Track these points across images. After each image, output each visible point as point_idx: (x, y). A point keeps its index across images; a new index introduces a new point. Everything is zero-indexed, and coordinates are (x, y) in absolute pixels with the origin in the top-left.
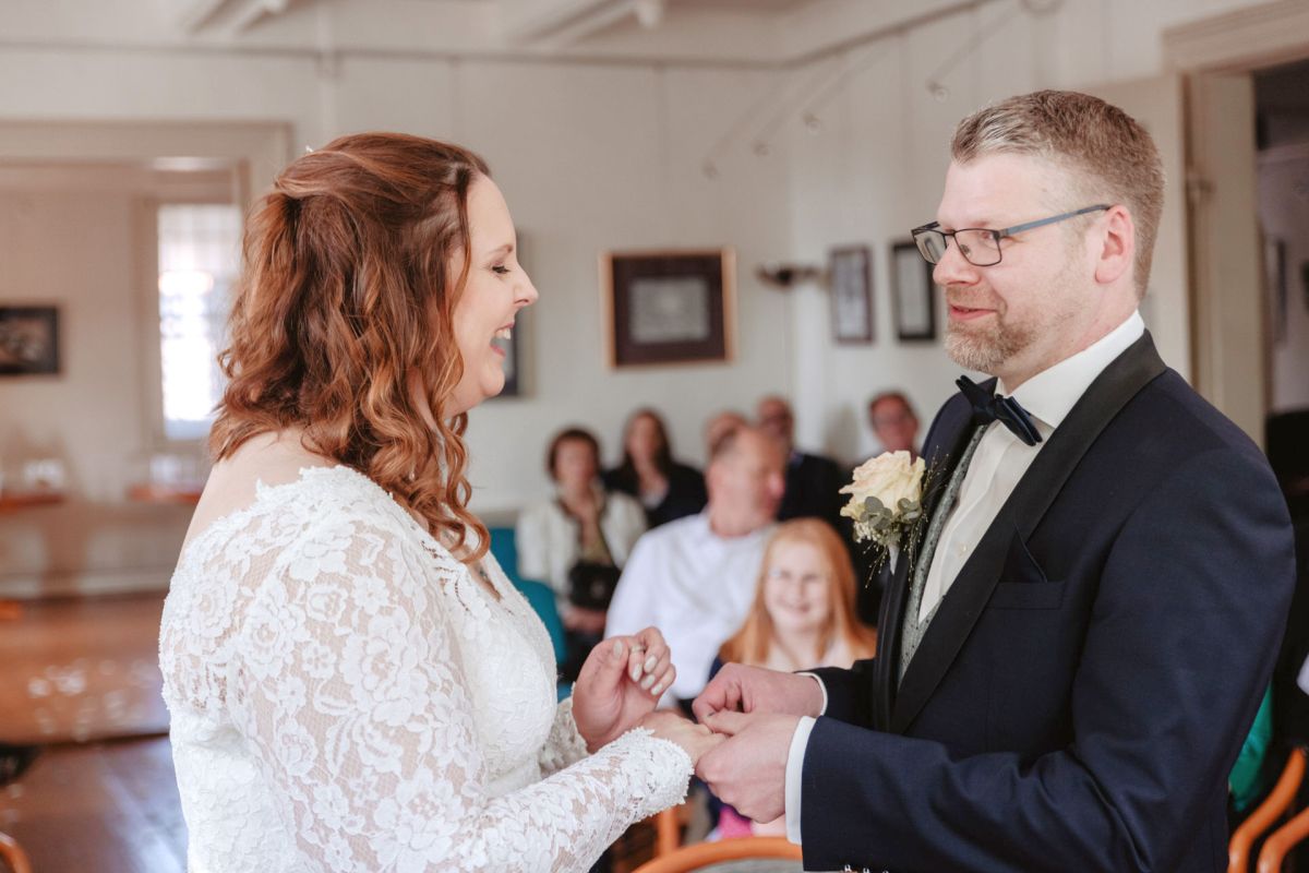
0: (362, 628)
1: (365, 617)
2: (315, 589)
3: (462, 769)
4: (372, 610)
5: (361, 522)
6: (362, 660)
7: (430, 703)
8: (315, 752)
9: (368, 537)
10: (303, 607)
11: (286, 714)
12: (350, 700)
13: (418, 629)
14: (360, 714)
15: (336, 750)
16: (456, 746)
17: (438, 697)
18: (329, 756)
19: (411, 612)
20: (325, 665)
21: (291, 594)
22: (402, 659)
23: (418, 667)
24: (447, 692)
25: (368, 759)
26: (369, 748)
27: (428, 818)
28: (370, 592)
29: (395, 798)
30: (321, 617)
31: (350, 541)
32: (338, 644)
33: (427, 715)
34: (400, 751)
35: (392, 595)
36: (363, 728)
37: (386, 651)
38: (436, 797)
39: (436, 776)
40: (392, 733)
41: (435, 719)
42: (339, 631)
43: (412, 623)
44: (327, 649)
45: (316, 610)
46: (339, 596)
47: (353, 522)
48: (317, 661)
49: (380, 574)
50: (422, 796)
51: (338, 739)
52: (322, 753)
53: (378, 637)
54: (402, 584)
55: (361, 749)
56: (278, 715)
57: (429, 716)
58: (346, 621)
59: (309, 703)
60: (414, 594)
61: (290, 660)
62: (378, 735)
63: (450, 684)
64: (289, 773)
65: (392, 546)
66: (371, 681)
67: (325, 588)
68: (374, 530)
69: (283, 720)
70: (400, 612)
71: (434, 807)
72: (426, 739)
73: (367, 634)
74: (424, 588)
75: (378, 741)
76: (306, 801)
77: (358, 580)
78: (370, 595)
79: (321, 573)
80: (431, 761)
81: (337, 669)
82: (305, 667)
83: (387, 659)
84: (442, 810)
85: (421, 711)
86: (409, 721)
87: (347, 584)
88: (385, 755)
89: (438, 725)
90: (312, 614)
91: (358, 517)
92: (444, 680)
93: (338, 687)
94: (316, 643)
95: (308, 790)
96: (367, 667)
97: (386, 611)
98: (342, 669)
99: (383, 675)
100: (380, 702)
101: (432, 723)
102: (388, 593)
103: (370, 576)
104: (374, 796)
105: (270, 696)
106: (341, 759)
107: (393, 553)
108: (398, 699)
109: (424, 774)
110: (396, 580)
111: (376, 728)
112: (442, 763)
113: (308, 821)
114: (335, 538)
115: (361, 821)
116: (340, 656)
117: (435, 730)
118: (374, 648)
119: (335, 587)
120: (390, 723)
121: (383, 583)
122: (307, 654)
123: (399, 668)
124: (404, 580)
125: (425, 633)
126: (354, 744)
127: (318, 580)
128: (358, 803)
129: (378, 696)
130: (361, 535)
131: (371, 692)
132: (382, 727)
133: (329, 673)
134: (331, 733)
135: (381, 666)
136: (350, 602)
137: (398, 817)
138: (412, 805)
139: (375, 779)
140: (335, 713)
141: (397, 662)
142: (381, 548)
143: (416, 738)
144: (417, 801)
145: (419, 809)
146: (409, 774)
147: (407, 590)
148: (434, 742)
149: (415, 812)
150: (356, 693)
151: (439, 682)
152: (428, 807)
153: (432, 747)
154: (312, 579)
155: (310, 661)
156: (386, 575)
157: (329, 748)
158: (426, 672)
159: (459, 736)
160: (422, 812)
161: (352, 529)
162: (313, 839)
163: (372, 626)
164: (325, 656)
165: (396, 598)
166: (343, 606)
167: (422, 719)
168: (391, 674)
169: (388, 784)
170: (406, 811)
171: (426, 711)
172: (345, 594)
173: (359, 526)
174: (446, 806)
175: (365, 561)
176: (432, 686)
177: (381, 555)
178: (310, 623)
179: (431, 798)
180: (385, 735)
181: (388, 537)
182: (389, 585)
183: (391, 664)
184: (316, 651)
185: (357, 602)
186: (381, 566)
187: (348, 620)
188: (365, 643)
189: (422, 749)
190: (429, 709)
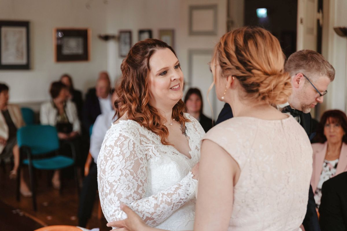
0: (112, 159)
1: (113, 156)
2: (108, 148)
4: (115, 155)
6: (109, 166)
7: (120, 178)
9: (121, 138)
12: (105, 175)
13: (124, 161)
14: (106, 178)
16: (123, 190)
17: (123, 177)
28: (117, 150)
29: (107, 198)
31: (117, 138)
32: (107, 161)
34: (110, 188)
36: (105, 181)
37: (115, 165)
38: (114, 200)
39: (115, 195)
40: (109, 184)
43: (123, 159)
44: (105, 162)
48: (103, 165)
49: (120, 147)
50: (111, 199)
53: (114, 161)
54: (124, 150)
57: (118, 182)
60: (127, 152)
65: (126, 140)
66: (110, 171)
70: (121, 157)
72: (115, 187)
75: (107, 185)
77: (115, 148)
80: (115, 192)
84: (114, 203)
85: (117, 180)
87: (113, 148)
88: (107, 188)
89: (120, 184)
91: (121, 133)
93: (104, 171)
96: (110, 168)
97: (117, 156)
99: (112, 170)
102: (120, 151)
103: (118, 147)
104: (104, 197)
106: (102, 187)
107: (126, 142)
108: (113, 176)
109: (113, 194)
112: (117, 193)
114: (115, 137)
116: (106, 164)
117: (118, 185)
119: (111, 148)
120: (110, 182)
121: (120, 149)
124: (126, 149)
125: (126, 162)
126: (104, 184)
127: (109, 146)
129: (110, 175)
131: (109, 173)
132: (108, 182)
134: (102, 181)
140: (102, 177)
142: (123, 140)
143: (113, 186)
146: (110, 194)
147: (125, 152)
151: (124, 174)
152: (112, 202)
156: (121, 147)
159: (125, 187)
160: (110, 203)
161: (119, 135)
163: (114, 158)
165: (121, 153)
166: (110, 153)
167: (116, 182)
168: (114, 170)
169: (106, 195)
170: (108, 202)
172: (112, 150)
173: (121, 135)
174: (115, 203)
175: (118, 144)
176: (122, 175)
177: (122, 143)
181: (126, 138)
183: (115, 168)
185: (113, 153)
186: (121, 145)
187: (110, 156)
188: (111, 162)
189: (114, 189)
190: (119, 180)
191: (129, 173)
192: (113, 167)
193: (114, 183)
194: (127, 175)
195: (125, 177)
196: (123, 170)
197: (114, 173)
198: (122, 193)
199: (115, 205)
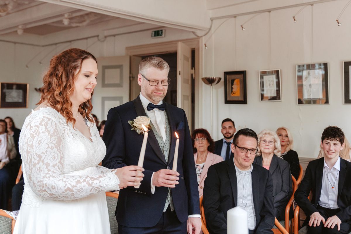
0: (38, 135)
1: (39, 133)
2: (34, 128)
3: (49, 164)
4: (41, 132)
5: (45, 116)
6: (36, 141)
7: (47, 151)
9: (45, 119)
12: (33, 149)
13: (49, 136)
14: (34, 151)
15: (30, 157)
16: (50, 159)
17: (49, 150)
18: (28, 159)
19: (49, 133)
20: (31, 142)
22: (44, 142)
23: (47, 143)
24: (52, 149)
25: (33, 160)
26: (34, 158)
27: (40, 172)
28: (42, 128)
29: (35, 168)
31: (41, 120)
32: (33, 138)
33: (45, 153)
34: (38, 159)
35: (46, 129)
36: (34, 154)
37: (41, 140)
38: (42, 168)
39: (43, 164)
40: (38, 155)
41: (47, 154)
42: (35, 135)
43: (48, 135)
44: (32, 139)
46: (36, 129)
47: (43, 116)
48: (30, 141)
49: (44, 126)
50: (40, 168)
51: (30, 155)
52: (28, 158)
53: (41, 137)
54: (49, 128)
55: (33, 158)
57: (46, 153)
58: (36, 134)
60: (51, 130)
62: (35, 155)
63: (53, 148)
65: (49, 121)
66: (37, 145)
67: (35, 128)
68: (47, 118)
70: (47, 133)
71: (41, 170)
72: (43, 157)
73: (39, 136)
75: (35, 157)
77: (40, 126)
78: (42, 129)
79: (35, 125)
80: (43, 161)
81: (32, 143)
83: (41, 141)
84: (43, 171)
85: (44, 152)
86: (41, 153)
87: (38, 127)
88: (36, 159)
89: (47, 155)
91: (44, 115)
92: (52, 147)
93: (32, 146)
94: (31, 138)
96: (37, 142)
97: (43, 132)
98: (33, 143)
99: (39, 144)
100: (37, 149)
101: (46, 154)
103: (43, 126)
104: (32, 167)
106: (30, 160)
107: (50, 122)
108: (41, 149)
109: (41, 164)
110: (48, 127)
111: (35, 154)
112: (45, 162)
114: (40, 119)
115: (30, 172)
116: (33, 140)
117: (46, 156)
118: (39, 139)
119: (36, 128)
120: (38, 154)
123: (43, 143)
124: (50, 127)
125: (51, 138)
126: (32, 157)
127: (35, 126)
128: (30, 168)
129: (37, 148)
130: (44, 119)
131: (36, 147)
132: (36, 154)
134: (29, 155)
135: (40, 142)
136: (38, 131)
137: (35, 171)
138: (38, 169)
139: (33, 164)
140: (30, 151)
141: (43, 142)
142: (47, 121)
143: (41, 157)
144: (39, 169)
145: (39, 170)
146: (38, 163)
148: (45, 158)
149: (38, 171)
150: (34, 147)
151: (50, 147)
152: (40, 170)
153: (44, 159)
154: (33, 126)
156: (46, 126)
157: (29, 157)
158: (48, 145)
159: (52, 157)
161: (43, 117)
163: (40, 135)
164: (31, 140)
165: (46, 130)
166: (36, 131)
167: (44, 153)
168: (41, 144)
169: (35, 165)
170: (37, 170)
171: (45, 152)
172: (37, 129)
173: (44, 117)
175: (43, 123)
176: (49, 147)
177: (46, 123)
178: (31, 134)
179: (41, 168)
180: (36, 155)
181: (49, 119)
182: (46, 128)
183: (41, 142)
185: (39, 130)
186: (46, 124)
187: (37, 133)
188: (38, 138)
189: (42, 159)
190: (46, 151)
191: (54, 146)
192: (40, 141)
193: (41, 155)
194: (52, 148)
195: (51, 150)
196: (49, 144)
197: (41, 146)
198: (49, 162)
199: (43, 172)
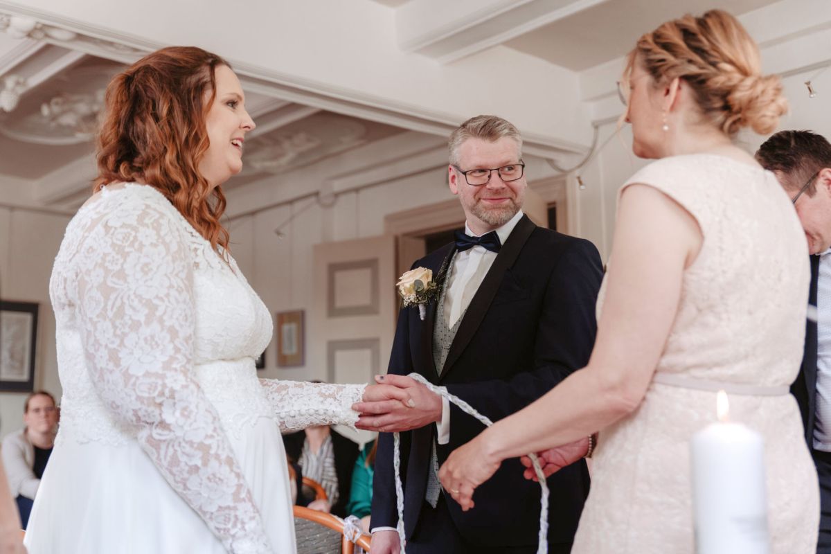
1: (142, 245)
2: (119, 231)
4: (146, 243)
5: (149, 205)
6: (135, 266)
8: (103, 305)
9: (151, 212)
10: (112, 238)
11: (92, 287)
12: (126, 281)
14: (129, 289)
19: (168, 249)
20: (116, 264)
21: (107, 232)
23: (166, 275)
25: (128, 311)
27: (152, 348)
29: (138, 333)
30: (119, 243)
31: (141, 212)
32: (125, 255)
33: (164, 299)
35: (158, 239)
37: (150, 263)
39: (162, 329)
40: (144, 301)
42: (127, 250)
44: (118, 257)
45: (117, 239)
46: (130, 234)
48: (112, 262)
49: (153, 229)
50: (152, 337)
51: (116, 299)
53: (147, 257)
55: (126, 306)
56: (89, 286)
58: (131, 245)
59: (105, 282)
61: (100, 261)
63: (182, 290)
64: (88, 316)
65: (163, 218)
66: (139, 275)
67: (124, 230)
68: (155, 210)
69: (90, 290)
70: (161, 248)
71: (157, 344)
74: (178, 242)
76: (92, 330)
77: (141, 229)
78: (147, 236)
80: (161, 321)
81: (122, 266)
82: (107, 264)
83: (150, 267)
84: (161, 347)
86: (154, 298)
90: (115, 241)
92: (179, 286)
93: (121, 275)
94: (114, 254)
95: (95, 324)
96: (138, 268)
97: (154, 245)
98: (125, 267)
99: (146, 273)
100: (141, 286)
105: (87, 278)
106: (114, 310)
109: (155, 326)
110: (162, 233)
111: (136, 297)
112: (167, 324)
113: (92, 340)
115: (117, 341)
116: (125, 260)
118: (143, 260)
120: (144, 297)
122: (109, 258)
123: (155, 272)
126: (123, 303)
127: (122, 227)
130: (147, 210)
131: (137, 280)
132: (140, 297)
133: (118, 267)
134: (112, 296)
135: (146, 269)
136: (135, 237)
137: (137, 343)
138: (146, 340)
139: (130, 322)
140: (117, 286)
141: (155, 269)
142: (157, 218)
144: (149, 338)
146: (148, 323)
147: (168, 239)
149: (146, 343)
150: (130, 279)
152: (153, 343)
153: (163, 314)
154: (118, 226)
155: (109, 262)
156: (157, 230)
160: (150, 344)
161: (144, 207)
162: (92, 350)
163: (145, 251)
164: (118, 260)
166: (131, 239)
168: (150, 274)
169: (136, 326)
170: (142, 341)
171: (165, 296)
175: (146, 221)
178: (113, 245)
179: (156, 339)
181: (162, 215)
182: (158, 234)
184: (113, 257)
186: (155, 225)
193: (157, 302)
